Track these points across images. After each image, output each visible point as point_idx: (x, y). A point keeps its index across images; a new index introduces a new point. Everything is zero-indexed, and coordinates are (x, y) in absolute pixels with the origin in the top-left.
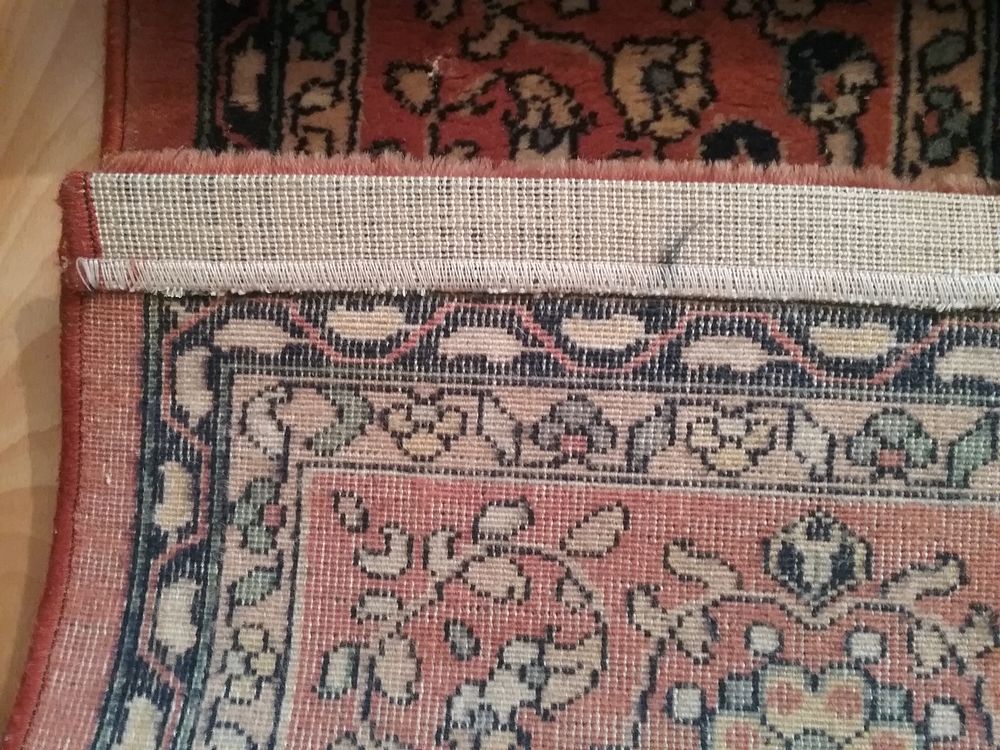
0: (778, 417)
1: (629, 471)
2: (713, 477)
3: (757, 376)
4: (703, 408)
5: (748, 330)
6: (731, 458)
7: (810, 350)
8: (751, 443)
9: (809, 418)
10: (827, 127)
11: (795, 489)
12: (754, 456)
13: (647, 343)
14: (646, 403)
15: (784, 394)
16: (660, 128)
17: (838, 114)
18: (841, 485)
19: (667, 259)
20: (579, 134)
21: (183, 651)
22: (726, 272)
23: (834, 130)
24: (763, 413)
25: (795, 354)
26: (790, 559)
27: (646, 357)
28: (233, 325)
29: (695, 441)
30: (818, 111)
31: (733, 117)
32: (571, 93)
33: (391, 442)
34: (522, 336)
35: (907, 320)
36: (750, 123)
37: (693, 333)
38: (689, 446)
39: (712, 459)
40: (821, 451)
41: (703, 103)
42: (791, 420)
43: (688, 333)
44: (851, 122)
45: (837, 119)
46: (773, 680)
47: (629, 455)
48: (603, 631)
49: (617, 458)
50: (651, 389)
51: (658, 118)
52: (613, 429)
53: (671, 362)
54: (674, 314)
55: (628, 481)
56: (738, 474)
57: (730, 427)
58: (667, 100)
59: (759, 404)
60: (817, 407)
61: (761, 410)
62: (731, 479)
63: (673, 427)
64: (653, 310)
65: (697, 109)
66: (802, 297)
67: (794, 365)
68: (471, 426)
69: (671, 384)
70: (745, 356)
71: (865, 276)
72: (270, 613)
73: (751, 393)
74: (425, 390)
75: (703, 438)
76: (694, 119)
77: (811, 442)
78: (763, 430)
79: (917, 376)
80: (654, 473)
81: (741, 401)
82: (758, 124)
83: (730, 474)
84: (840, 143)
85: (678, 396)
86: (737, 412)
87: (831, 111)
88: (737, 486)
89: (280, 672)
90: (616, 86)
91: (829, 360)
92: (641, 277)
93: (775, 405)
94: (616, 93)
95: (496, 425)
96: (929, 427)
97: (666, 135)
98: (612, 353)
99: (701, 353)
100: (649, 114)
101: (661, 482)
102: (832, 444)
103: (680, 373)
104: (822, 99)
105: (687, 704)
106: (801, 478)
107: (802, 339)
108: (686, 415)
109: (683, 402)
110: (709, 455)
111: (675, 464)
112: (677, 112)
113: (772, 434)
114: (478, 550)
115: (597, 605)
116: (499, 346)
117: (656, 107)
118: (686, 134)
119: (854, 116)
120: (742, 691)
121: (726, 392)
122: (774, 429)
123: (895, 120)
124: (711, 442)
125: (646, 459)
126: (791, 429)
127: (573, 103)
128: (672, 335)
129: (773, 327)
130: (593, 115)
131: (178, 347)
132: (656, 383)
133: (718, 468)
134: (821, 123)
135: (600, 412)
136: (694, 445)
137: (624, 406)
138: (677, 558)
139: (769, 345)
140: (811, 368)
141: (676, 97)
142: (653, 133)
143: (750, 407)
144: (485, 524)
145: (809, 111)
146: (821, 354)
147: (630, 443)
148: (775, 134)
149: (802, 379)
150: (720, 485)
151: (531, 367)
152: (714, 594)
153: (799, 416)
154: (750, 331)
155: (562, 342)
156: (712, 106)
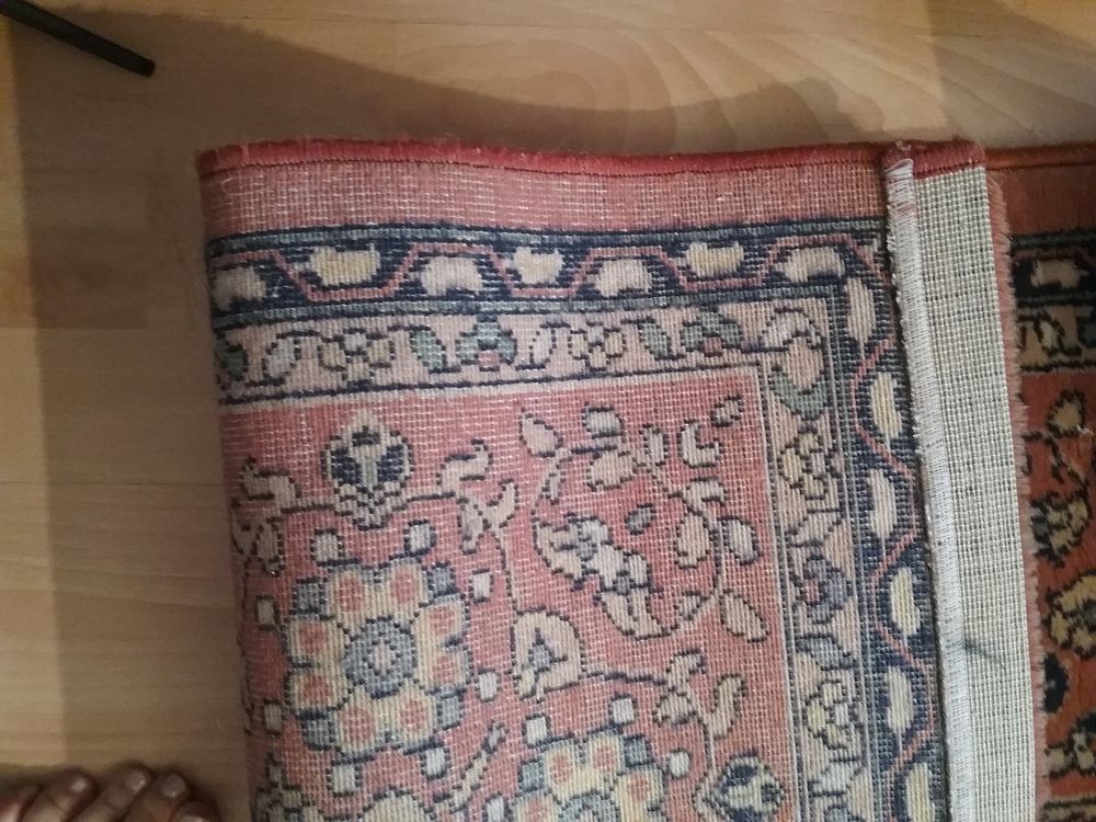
0: (855, 749)
1: (796, 639)
2: (800, 705)
3: (884, 728)
4: (854, 690)
5: (920, 716)
6: (817, 718)
7: (909, 765)
8: (831, 731)
9: (857, 772)
10: (1068, 747)
11: (800, 769)
12: (822, 735)
13: (899, 638)
14: (853, 645)
15: (873, 750)
16: (1058, 620)
17: (1079, 753)
18: (808, 806)
19: (969, 646)
20: (1047, 556)
21: (598, 287)
22: (963, 693)
23: (1066, 753)
24: (856, 736)
25: (904, 755)
26: (744, 774)
27: (889, 639)
28: (867, 294)
29: (827, 688)
30: (1079, 739)
31: (1070, 676)
32: (1077, 544)
33: (789, 439)
34: (893, 537)
36: (1066, 688)
37: (913, 675)
38: (823, 683)
39: (815, 703)
40: (832, 786)
41: (1079, 650)
42: (854, 759)
43: (912, 670)
44: (1074, 765)
45: (1076, 755)
46: (651, 776)
47: (809, 637)
48: (664, 634)
49: (805, 627)
50: (864, 647)
51: (1065, 616)
52: (828, 620)
53: (886, 660)
54: (925, 656)
55: (788, 638)
56: (805, 724)
57: (842, 713)
58: (1079, 621)
59: (862, 733)
60: (866, 778)
61: (859, 735)
62: (802, 719)
63: (836, 668)
64: (928, 639)
65: (1074, 646)
66: (950, 753)
67: (896, 754)
68: (813, 504)
69: (870, 662)
70: (899, 716)
71: (971, 799)
72: (638, 357)
73: (870, 726)
74: (838, 462)
75: (830, 692)
76: (1066, 645)
77: (838, 778)
78: (843, 739)
80: (796, 659)
81: (864, 718)
82: (1067, 695)
83: (805, 718)
84: (1059, 758)
85: (861, 669)
86: (854, 717)
87: (1081, 749)
88: (796, 724)
89: (594, 372)
90: (1085, 579)
91: (902, 781)
92: (951, 630)
93: (864, 745)
94: (1080, 580)
95: (817, 526)
97: (1053, 625)
98: (888, 612)
99: (897, 682)
100: (1066, 609)
101: (790, 663)
102: (839, 794)
103: (879, 668)
104: (1089, 741)
105: (623, 711)
106: (810, 774)
107: (916, 759)
108: (847, 677)
109: (857, 673)
110: (817, 700)
111: (806, 673)
112: (1071, 631)
113: (840, 746)
114: (713, 523)
115: (684, 626)
116: (883, 519)
117: (1073, 614)
118: (1055, 640)
119: (1078, 767)
120: (638, 753)
121: (869, 706)
122: (844, 748)
123: (1077, 798)
124: (827, 700)
125: (807, 650)
126: (845, 761)
127: (1069, 547)
128: (908, 657)
129: (924, 735)
130: (1062, 565)
131: (841, 248)
132: (869, 649)
133: (808, 708)
134: (1071, 742)
135: (840, 608)
136: (824, 687)
137: (848, 628)
138: (731, 685)
139: (910, 734)
140: (895, 769)
141: (1082, 629)
142: (1054, 614)
143: (860, 727)
144: (735, 525)
145: (1080, 732)
146: (906, 774)
147: (820, 636)
148: (1060, 710)
149: (886, 763)
150: (795, 711)
151: (869, 549)
152: (707, 718)
153: (854, 766)
154: (918, 720)
155: (892, 570)
156: (1077, 657)
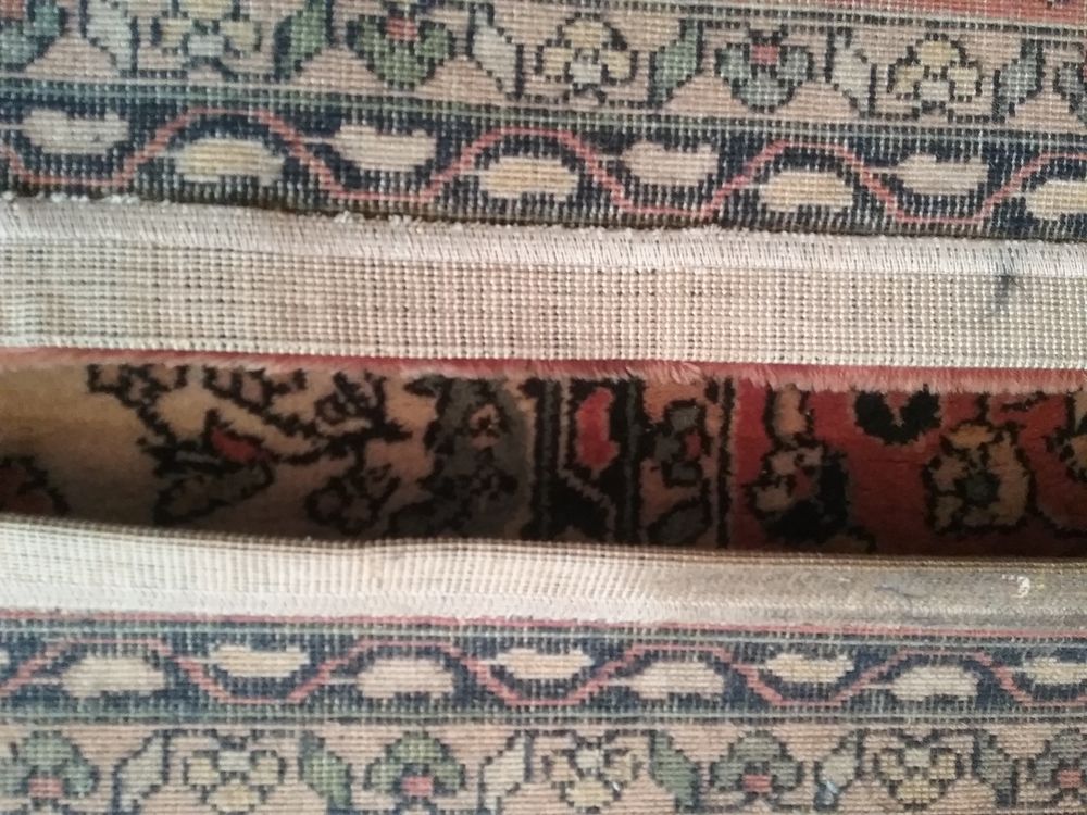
0: (886, 103)
1: (1040, 42)
2: (954, 34)
3: (908, 150)
4: (964, 113)
5: (918, 203)
6: (935, 55)
7: (851, 179)
8: (915, 72)
9: (854, 103)
10: (804, 440)
11: (868, 19)
12: (911, 58)
13: (1024, 186)
14: (1023, 120)
15: (878, 129)
16: (980, 436)
17: (793, 455)
18: (817, 23)
19: (1007, 280)
20: (1065, 428)
22: (945, 266)
23: (797, 436)
24: (901, 107)
25: (867, 174)
27: (1025, 172)
29: (973, 75)
30: (813, 457)
31: (906, 449)
32: (1070, 473)
35: (748, 215)
36: (888, 442)
37: (976, 198)
38: (979, 69)
39: (955, 54)
40: (840, 63)
41: (936, 463)
42: (872, 100)
43: (980, 198)
44: (779, 445)
45: (794, 449)
47: (1041, 60)
49: (1054, 57)
50: (1019, 134)
51: (983, 447)
52: (1058, 89)
53: (999, 163)
54: (995, 219)
55: (1041, 30)
56: (928, 37)
57: (935, 91)
58: (973, 465)
59: (906, 117)
60: (842, 115)
61: (901, 111)
62: (935, 32)
63: (995, 91)
64: (1017, 225)
65: (944, 458)
66: (865, 239)
67: (868, 162)
69: (998, 141)
70: (920, 172)
71: (798, 263)
73: (914, 130)
75: (965, 78)
76: (947, 446)
77: (852, 76)
78: (903, 87)
79: (737, 150)
80: (1014, 39)
81: (925, 121)
82: (879, 441)
83: (936, 38)
84: (791, 422)
85: (990, 127)
86: (928, 108)
87: (800, 458)
88: (928, 23)
90: (1026, 480)
91: (831, 168)
92: (1035, 261)
93: (889, 116)
94: (1024, 474)
96: (725, 92)
97: (978, 428)
98: (1062, 175)
99: (966, 176)
100: (992, 450)
101: (1007, 28)
102: (828, 72)
103: (989, 152)
104: (809, 471)
106: (862, 32)
107: (862, 195)
108: (983, 106)
109: (986, 119)
110: (957, 59)
111: (994, 49)
112: (963, 453)
113: (892, 81)
117: (985, 457)
118: (954, 430)
119: (773, 453)
121: (941, 131)
122: (890, 89)
123: (731, 447)
124: (956, 73)
125: (1024, 54)
126: (872, 89)
127: (1068, 462)
128: (998, 197)
129: (892, 206)
130: (1050, 448)
132: (1015, 141)
133: (949, 44)
134: (811, 444)
135: (1072, 109)
136: (974, 71)
137: (1047, 116)
139: (895, 185)
140: (850, 159)
141: (966, 469)
142: (989, 431)
143: (915, 114)
145: (823, 458)
146: (840, 175)
147: (1040, 73)
148: (860, 430)
149: (859, 146)
150: (946, 24)
153: (864, 104)
154: (915, 201)
156: (927, 461)
